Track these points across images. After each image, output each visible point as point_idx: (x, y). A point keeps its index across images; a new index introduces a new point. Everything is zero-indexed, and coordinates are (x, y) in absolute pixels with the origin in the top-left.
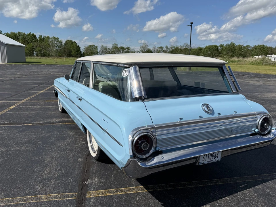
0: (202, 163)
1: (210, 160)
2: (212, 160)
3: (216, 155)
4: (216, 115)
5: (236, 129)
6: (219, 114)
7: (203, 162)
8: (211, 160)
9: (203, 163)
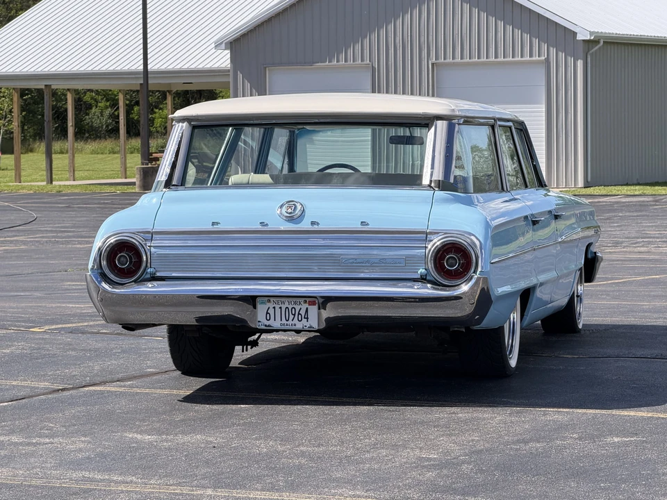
0: (266, 326)
1: (288, 322)
2: (293, 323)
3: (303, 312)
4: (305, 225)
5: (352, 259)
6: (313, 223)
7: (267, 323)
8: (290, 322)
9: (269, 326)
